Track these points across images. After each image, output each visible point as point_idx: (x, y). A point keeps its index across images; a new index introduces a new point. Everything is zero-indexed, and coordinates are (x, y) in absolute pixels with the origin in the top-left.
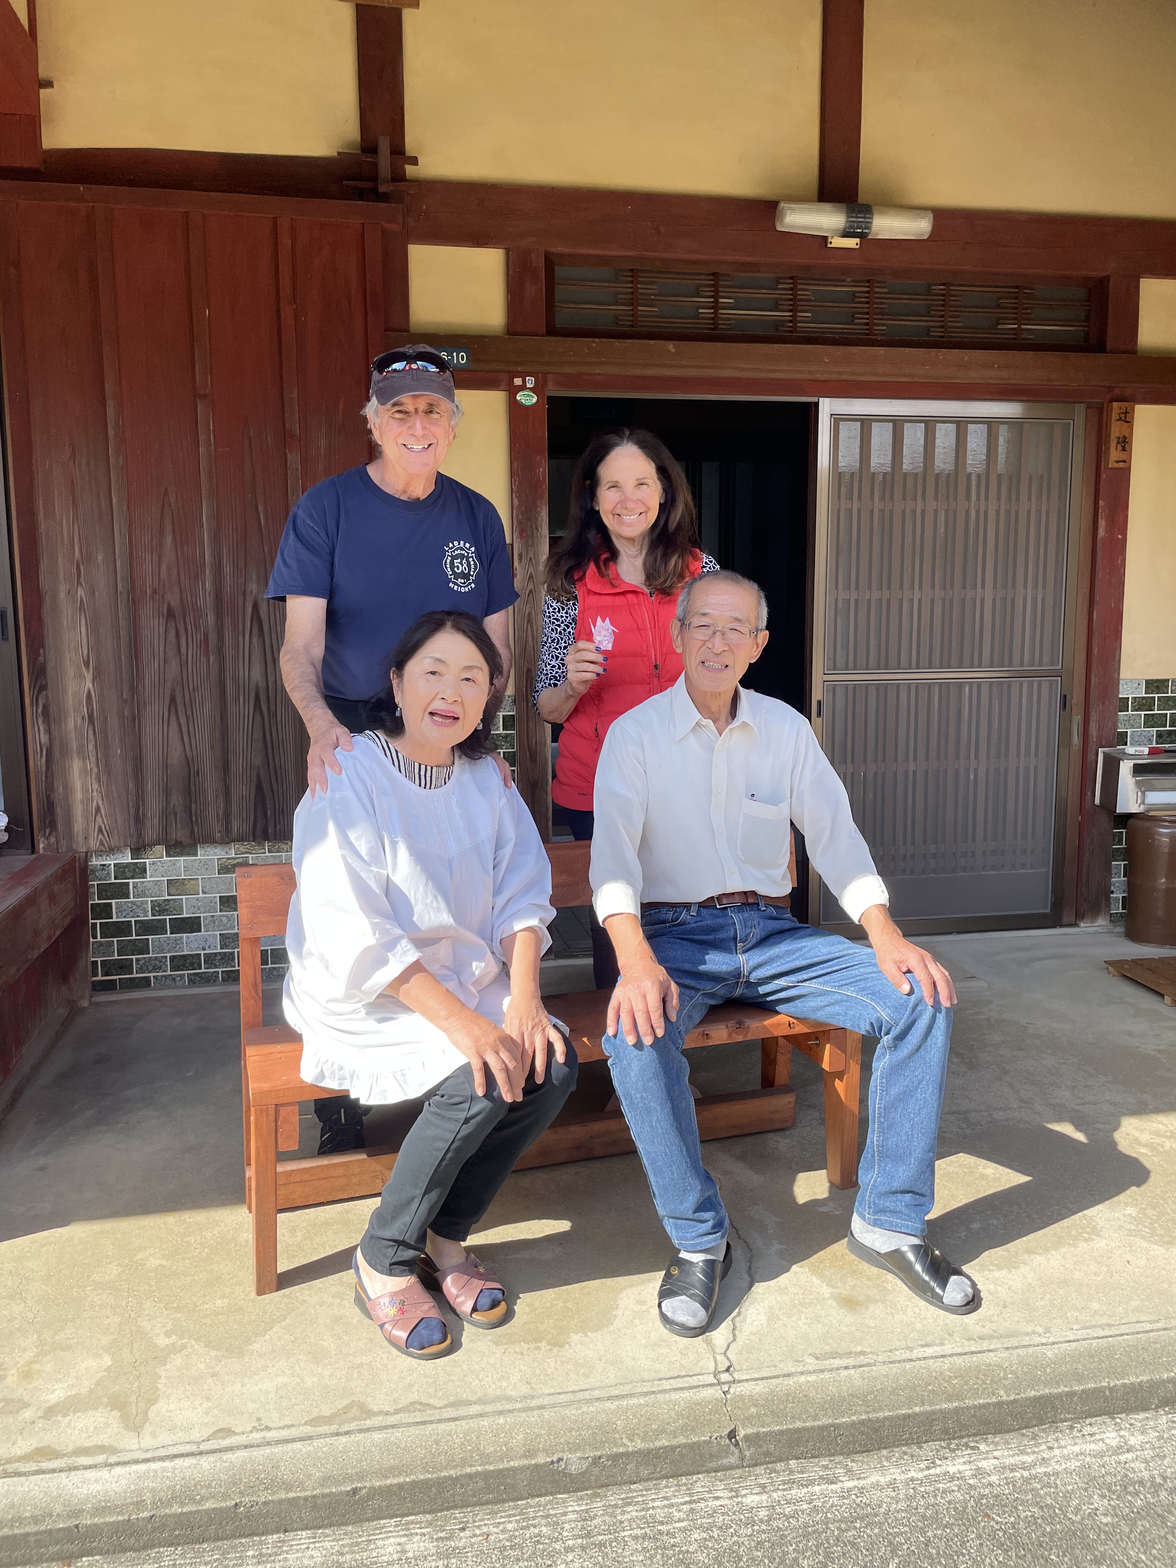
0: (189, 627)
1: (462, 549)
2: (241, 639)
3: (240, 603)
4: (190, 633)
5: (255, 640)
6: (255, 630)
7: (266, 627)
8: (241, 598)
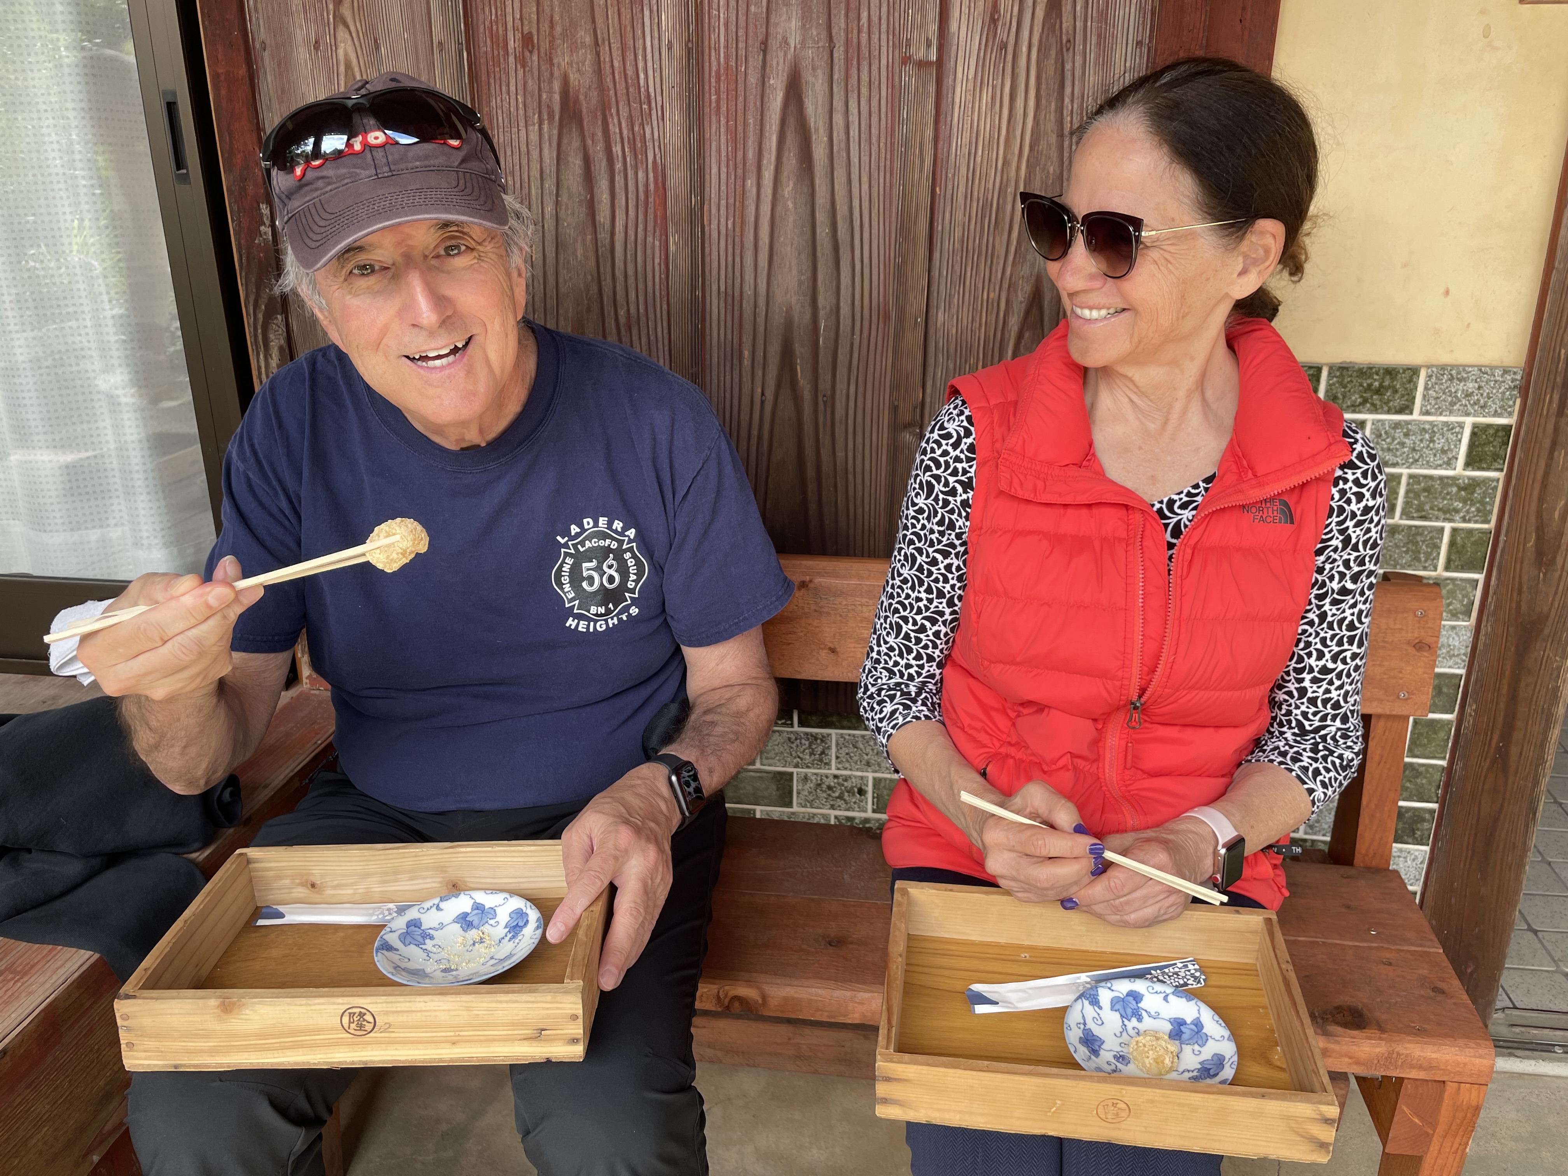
0: (617, 149)
1: (604, 536)
2: (750, 183)
3: (753, 79)
4: (618, 166)
5: (788, 188)
6: (791, 161)
7: (819, 153)
8: (755, 61)
